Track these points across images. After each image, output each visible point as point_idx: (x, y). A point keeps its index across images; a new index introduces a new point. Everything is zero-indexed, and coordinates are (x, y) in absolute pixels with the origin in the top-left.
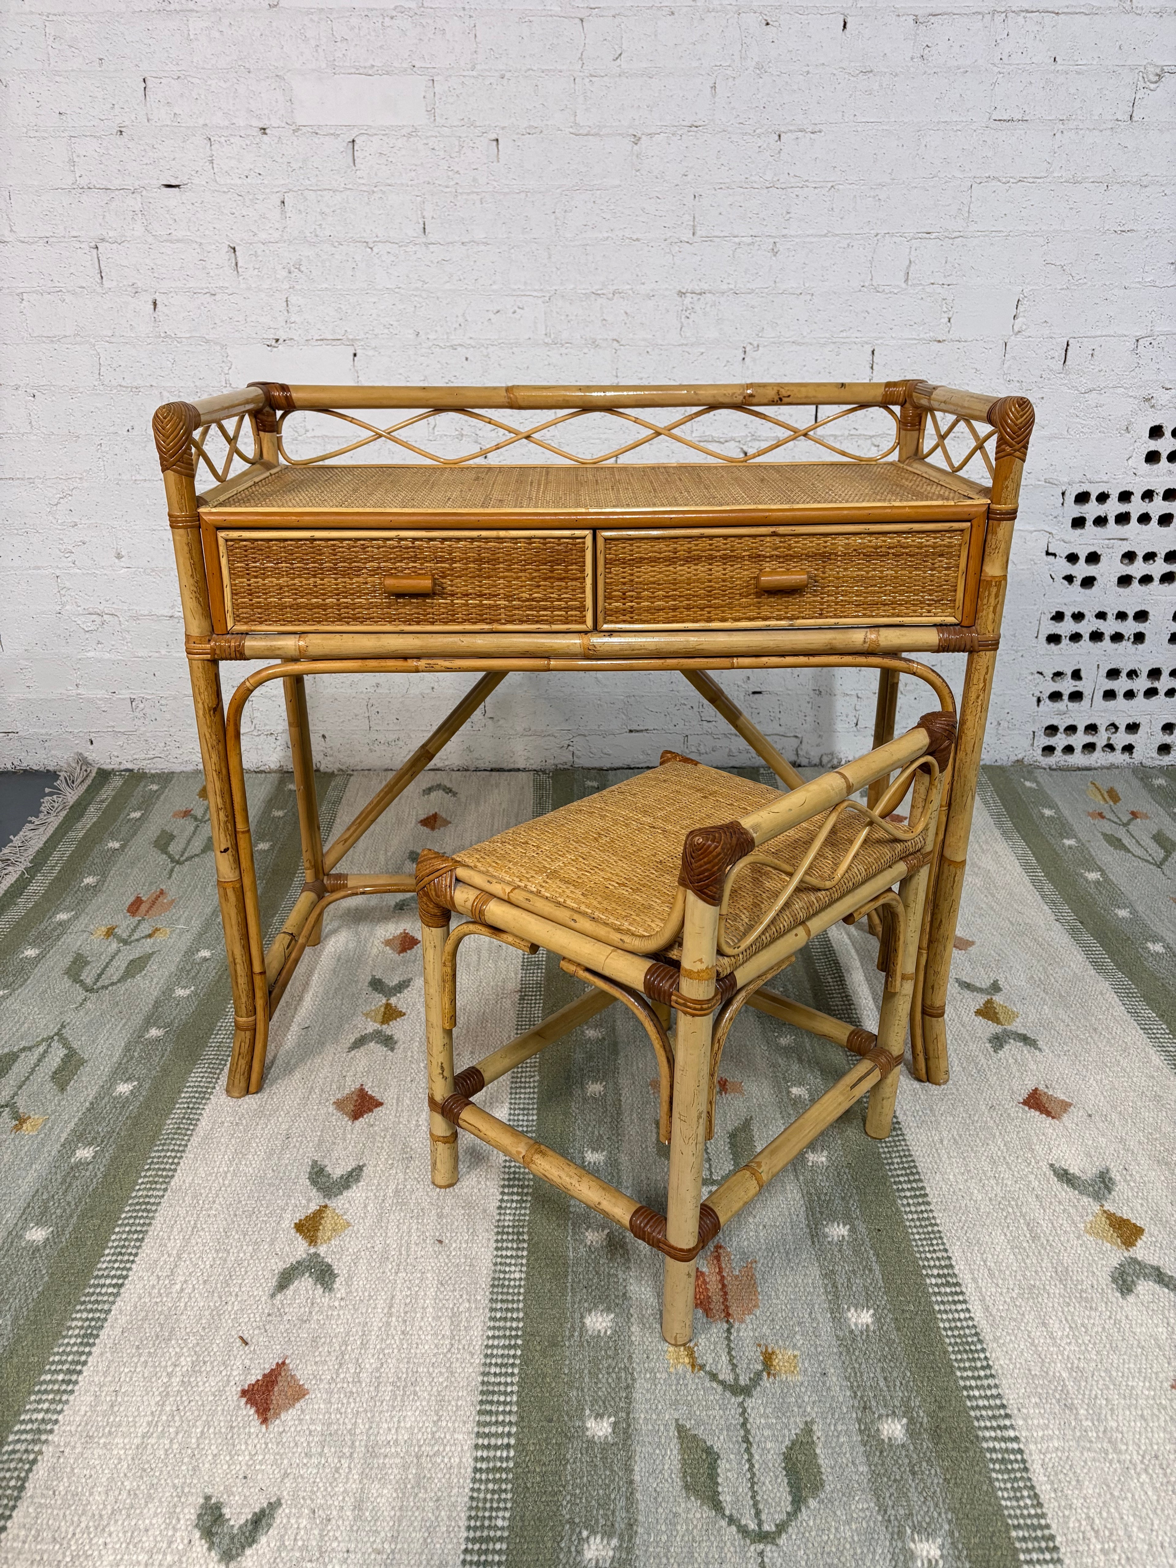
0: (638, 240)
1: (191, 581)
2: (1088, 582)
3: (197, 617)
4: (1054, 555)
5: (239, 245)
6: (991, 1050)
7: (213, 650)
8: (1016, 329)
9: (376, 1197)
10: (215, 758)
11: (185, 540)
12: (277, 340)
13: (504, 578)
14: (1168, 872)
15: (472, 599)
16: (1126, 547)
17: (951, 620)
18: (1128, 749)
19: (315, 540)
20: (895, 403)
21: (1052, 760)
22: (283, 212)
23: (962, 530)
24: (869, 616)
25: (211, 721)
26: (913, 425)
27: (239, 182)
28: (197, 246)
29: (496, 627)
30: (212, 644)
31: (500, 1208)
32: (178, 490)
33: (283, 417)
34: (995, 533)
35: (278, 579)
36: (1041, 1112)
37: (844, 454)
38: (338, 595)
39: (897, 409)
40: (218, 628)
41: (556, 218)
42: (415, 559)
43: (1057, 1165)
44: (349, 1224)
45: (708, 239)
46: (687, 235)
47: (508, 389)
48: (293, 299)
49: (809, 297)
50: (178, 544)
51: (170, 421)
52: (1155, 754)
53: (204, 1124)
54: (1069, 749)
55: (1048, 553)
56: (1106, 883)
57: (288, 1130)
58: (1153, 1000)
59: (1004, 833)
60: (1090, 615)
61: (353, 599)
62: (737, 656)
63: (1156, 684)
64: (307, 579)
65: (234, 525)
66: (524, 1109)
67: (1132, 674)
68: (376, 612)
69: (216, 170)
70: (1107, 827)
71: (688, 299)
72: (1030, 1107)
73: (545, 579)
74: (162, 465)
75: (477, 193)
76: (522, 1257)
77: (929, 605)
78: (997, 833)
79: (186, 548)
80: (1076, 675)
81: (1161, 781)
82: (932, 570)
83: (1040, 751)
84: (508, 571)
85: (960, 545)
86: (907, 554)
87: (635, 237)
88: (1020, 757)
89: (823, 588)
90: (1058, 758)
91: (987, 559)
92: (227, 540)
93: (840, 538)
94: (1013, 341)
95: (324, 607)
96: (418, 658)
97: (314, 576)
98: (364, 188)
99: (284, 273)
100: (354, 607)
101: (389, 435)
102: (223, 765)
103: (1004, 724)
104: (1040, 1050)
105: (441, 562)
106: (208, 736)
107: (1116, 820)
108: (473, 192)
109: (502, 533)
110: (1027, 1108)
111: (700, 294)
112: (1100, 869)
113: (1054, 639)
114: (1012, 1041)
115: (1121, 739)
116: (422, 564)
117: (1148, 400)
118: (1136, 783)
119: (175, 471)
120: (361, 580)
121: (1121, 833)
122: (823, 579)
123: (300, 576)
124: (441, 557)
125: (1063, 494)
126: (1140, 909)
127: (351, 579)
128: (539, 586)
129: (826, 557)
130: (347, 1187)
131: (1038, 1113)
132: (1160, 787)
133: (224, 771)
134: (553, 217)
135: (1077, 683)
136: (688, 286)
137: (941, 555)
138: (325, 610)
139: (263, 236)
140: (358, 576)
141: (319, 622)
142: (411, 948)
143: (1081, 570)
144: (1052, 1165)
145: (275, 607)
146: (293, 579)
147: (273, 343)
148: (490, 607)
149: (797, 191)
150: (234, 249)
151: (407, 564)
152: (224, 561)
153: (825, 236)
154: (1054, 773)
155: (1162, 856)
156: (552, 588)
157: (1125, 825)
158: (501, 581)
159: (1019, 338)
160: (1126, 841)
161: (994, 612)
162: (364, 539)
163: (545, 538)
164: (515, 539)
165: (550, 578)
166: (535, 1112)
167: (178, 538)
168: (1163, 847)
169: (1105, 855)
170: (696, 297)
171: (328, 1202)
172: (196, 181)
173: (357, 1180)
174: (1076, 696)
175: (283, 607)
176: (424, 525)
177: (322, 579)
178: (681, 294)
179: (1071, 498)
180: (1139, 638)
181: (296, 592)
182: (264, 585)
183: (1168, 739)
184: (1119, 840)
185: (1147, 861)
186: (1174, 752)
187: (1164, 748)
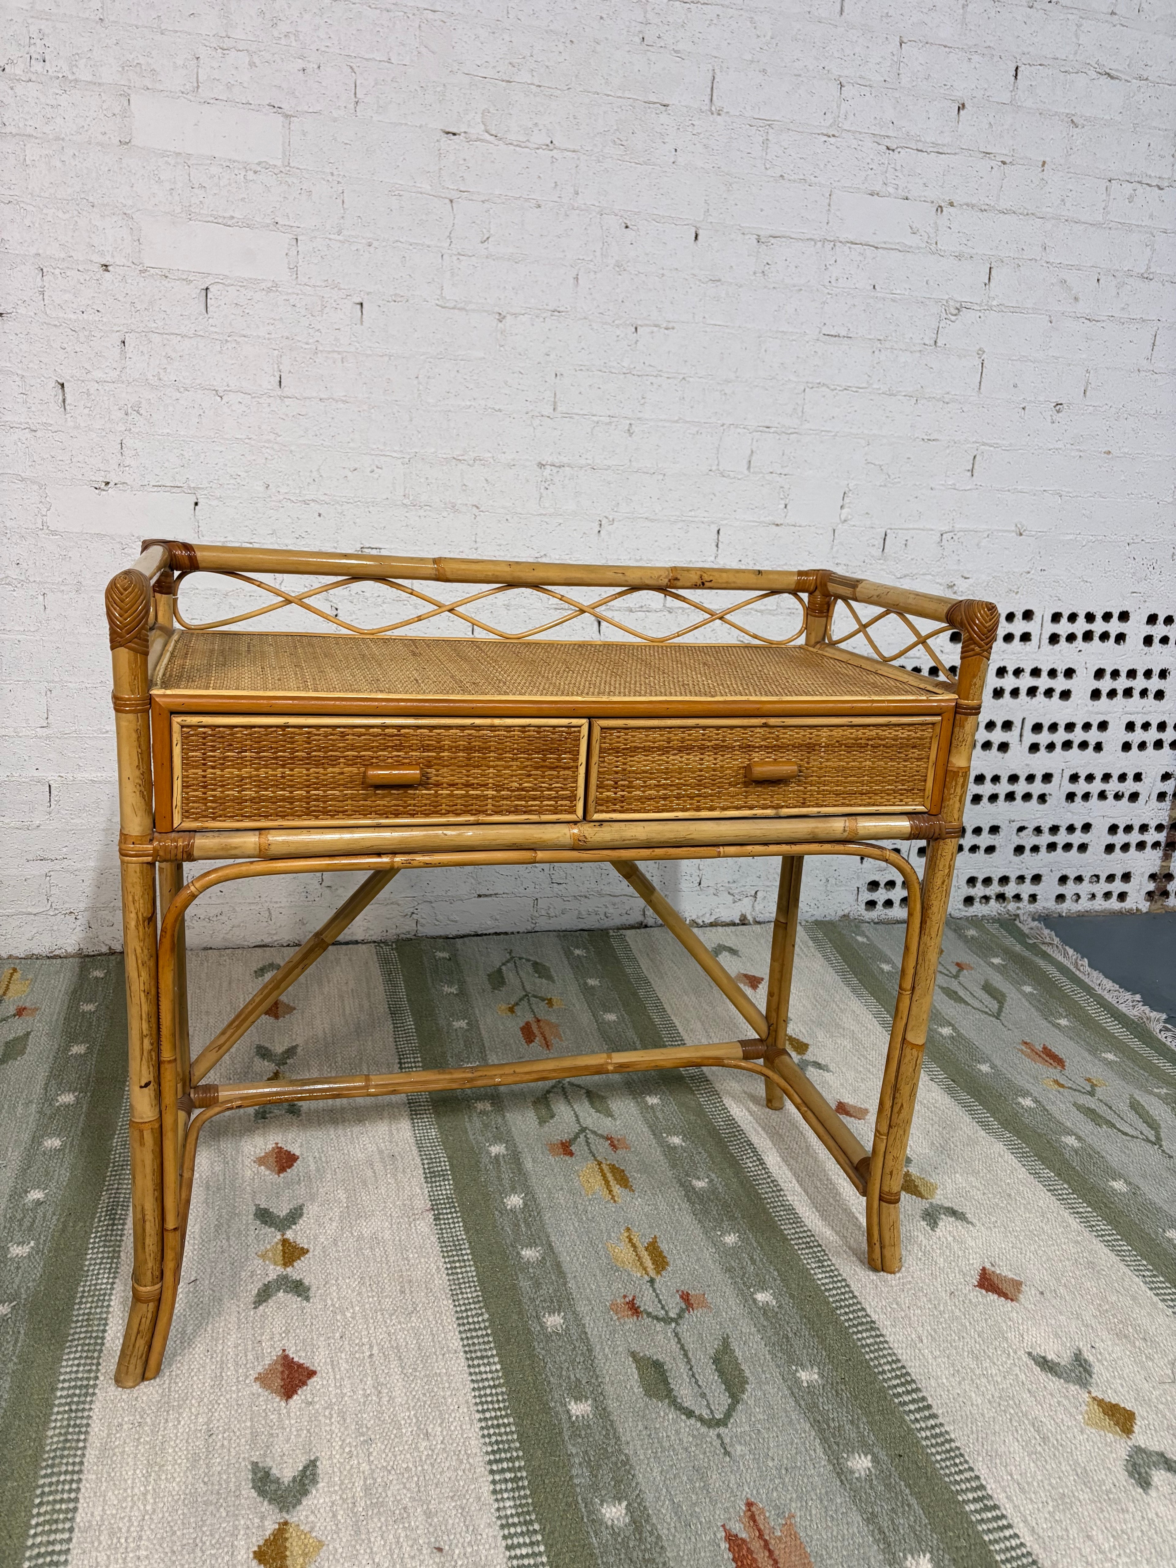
0: (500, 410)
1: (137, 773)
3: (139, 814)
5: (68, 381)
6: (928, 1228)
7: (156, 854)
8: (843, 518)
9: (344, 1501)
10: (144, 975)
11: (133, 726)
12: (107, 483)
13: (494, 767)
14: (1006, 1023)
15: (458, 789)
17: (921, 808)
19: (288, 727)
20: (803, 591)
21: (873, 915)
22: (123, 352)
23: (933, 724)
24: (848, 805)
25: (144, 933)
26: (821, 612)
27: (73, 317)
28: (18, 379)
29: (482, 818)
30: (156, 843)
31: (494, 1492)
32: (131, 669)
33: (181, 577)
34: (962, 726)
35: (239, 769)
36: (999, 1295)
37: (755, 637)
38: (308, 786)
39: (805, 596)
40: (162, 825)
41: (419, 383)
42: (399, 748)
43: (1034, 1353)
44: (321, 1544)
45: (568, 415)
46: (548, 410)
47: (435, 561)
48: (128, 442)
49: (661, 477)
50: (124, 731)
51: (131, 593)
52: (961, 906)
53: (97, 1430)
54: (889, 903)
56: (959, 1038)
57: (207, 1424)
58: (1046, 1158)
59: (854, 991)
61: (324, 791)
62: (723, 845)
64: (274, 769)
65: (193, 709)
66: (482, 1358)
68: (349, 805)
69: (46, 302)
71: (547, 472)
72: (987, 1290)
73: (537, 768)
74: (112, 641)
75: (339, 353)
76: (540, 1554)
77: (902, 795)
78: (848, 990)
79: (134, 736)
81: (972, 932)
82: (905, 761)
83: (863, 906)
84: (499, 759)
85: (931, 738)
86: (884, 746)
87: (497, 407)
88: (846, 912)
89: (806, 778)
90: (879, 912)
91: (954, 750)
92: (182, 727)
93: (825, 729)
94: (840, 528)
95: (291, 800)
96: (394, 853)
97: (283, 766)
98: (217, 337)
99: (121, 414)
100: (325, 799)
101: (300, 601)
102: (153, 983)
103: (831, 880)
104: (972, 1223)
105: (429, 751)
106: (139, 950)
107: (948, 973)
108: (334, 351)
109: (497, 722)
110: (984, 1292)
111: (560, 467)
112: (950, 1024)
116: (406, 753)
117: (951, 587)
118: (951, 934)
119: (130, 648)
120: (337, 770)
121: (954, 985)
122: (807, 769)
123: (266, 766)
124: (428, 745)
126: (998, 1062)
127: (325, 769)
128: (530, 776)
130: (305, 1493)
131: (996, 1296)
132: (972, 937)
133: (153, 992)
134: (416, 382)
136: (547, 459)
137: (913, 747)
138: (291, 803)
139: (98, 374)
140: (334, 766)
141: (283, 817)
142: (290, 1166)
144: (1030, 1354)
145: (232, 800)
146: (257, 769)
147: (103, 486)
148: (477, 797)
149: (652, 379)
150: (62, 385)
151: (390, 752)
152: (177, 751)
153: (677, 422)
154: (878, 927)
155: (996, 1006)
156: (543, 777)
157: (956, 977)
158: (491, 770)
159: (846, 526)
160: (961, 993)
161: (960, 801)
162: (344, 727)
163: (539, 727)
164: (508, 728)
165: (542, 767)
166: (496, 1359)
167: (124, 724)
168: (995, 998)
169: (949, 1009)
170: (555, 470)
171: (287, 1517)
172: (22, 310)
173: (314, 1481)
175: (240, 801)
176: (413, 712)
177: (292, 770)
178: (541, 465)
181: (261, 784)
182: (222, 776)
183: (972, 892)
184: (956, 993)
185: (986, 1013)
186: (977, 904)
187: (969, 900)
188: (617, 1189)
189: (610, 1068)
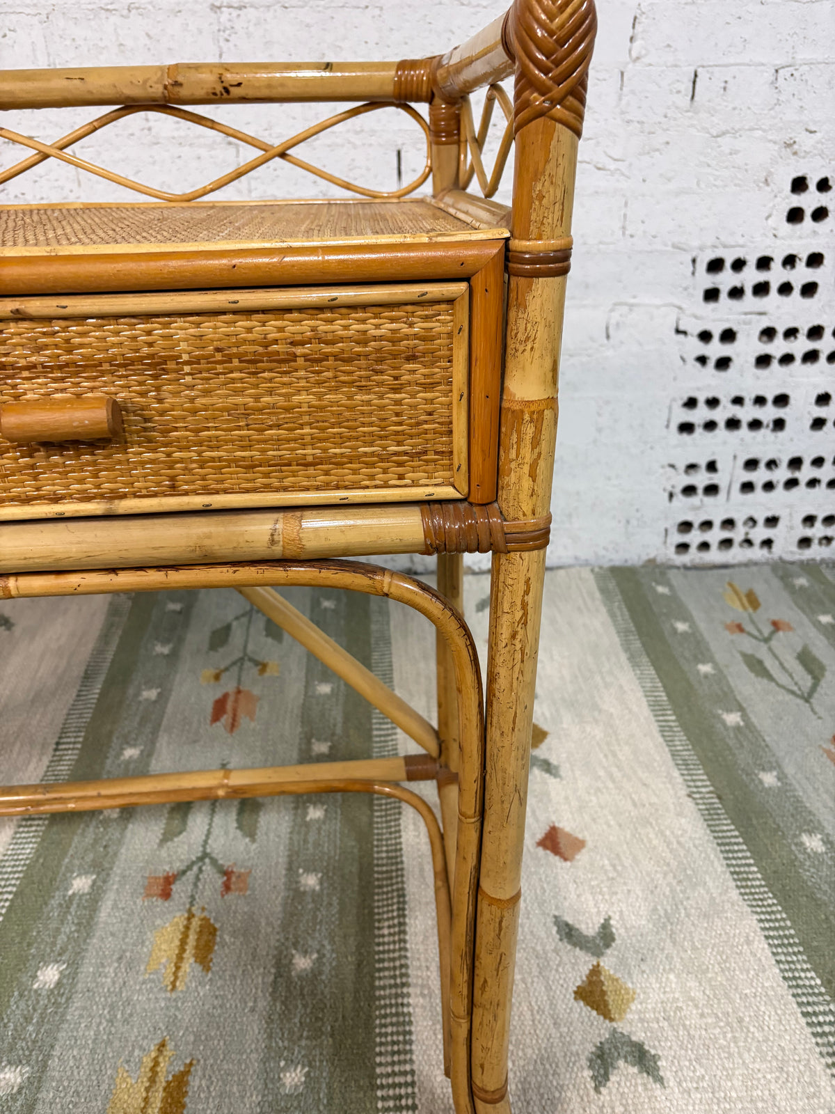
2: (723, 363)
4: (685, 333)
6: (591, 1085)
8: (634, 54)
14: (817, 708)
16: (765, 323)
17: (447, 492)
18: (768, 543)
20: (418, 99)
21: (686, 559)
23: (451, 301)
24: (277, 490)
26: (449, 135)
34: (523, 306)
37: (347, 186)
39: (423, 108)
52: (794, 548)
54: (705, 546)
55: (678, 331)
56: (748, 729)
59: (632, 658)
60: (725, 401)
63: (797, 475)
67: (772, 464)
70: (747, 644)
71: (225, 15)
77: (400, 464)
78: (623, 657)
80: (712, 467)
81: (802, 581)
82: (396, 390)
83: (673, 549)
85: (450, 335)
86: (336, 357)
88: (652, 556)
89: (165, 432)
90: (693, 556)
91: (510, 364)
93: (180, 322)
94: (630, 69)
103: (634, 522)
104: (662, 1085)
107: (756, 633)
112: (741, 709)
113: (686, 428)
114: (621, 1063)
115: (760, 533)
117: (788, 145)
118: (776, 583)
121: (762, 653)
122: (162, 413)
125: (694, 261)
126: (790, 770)
129: (159, 365)
132: (801, 587)
135: (713, 475)
137: (412, 358)
143: (716, 349)
154: (690, 573)
155: (809, 683)
157: (767, 640)
159: (638, 66)
160: (769, 663)
161: (533, 476)
168: (810, 671)
169: (745, 685)
170: (235, 13)
174: (712, 490)
179: (702, 266)
180: (779, 424)
183: (808, 532)
184: (760, 662)
185: (793, 693)
186: (815, 545)
187: (805, 542)
188: (189, 964)
189: (221, 793)
